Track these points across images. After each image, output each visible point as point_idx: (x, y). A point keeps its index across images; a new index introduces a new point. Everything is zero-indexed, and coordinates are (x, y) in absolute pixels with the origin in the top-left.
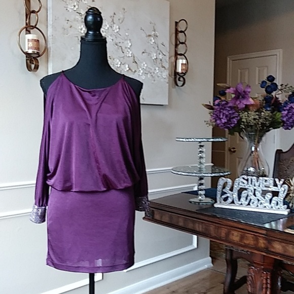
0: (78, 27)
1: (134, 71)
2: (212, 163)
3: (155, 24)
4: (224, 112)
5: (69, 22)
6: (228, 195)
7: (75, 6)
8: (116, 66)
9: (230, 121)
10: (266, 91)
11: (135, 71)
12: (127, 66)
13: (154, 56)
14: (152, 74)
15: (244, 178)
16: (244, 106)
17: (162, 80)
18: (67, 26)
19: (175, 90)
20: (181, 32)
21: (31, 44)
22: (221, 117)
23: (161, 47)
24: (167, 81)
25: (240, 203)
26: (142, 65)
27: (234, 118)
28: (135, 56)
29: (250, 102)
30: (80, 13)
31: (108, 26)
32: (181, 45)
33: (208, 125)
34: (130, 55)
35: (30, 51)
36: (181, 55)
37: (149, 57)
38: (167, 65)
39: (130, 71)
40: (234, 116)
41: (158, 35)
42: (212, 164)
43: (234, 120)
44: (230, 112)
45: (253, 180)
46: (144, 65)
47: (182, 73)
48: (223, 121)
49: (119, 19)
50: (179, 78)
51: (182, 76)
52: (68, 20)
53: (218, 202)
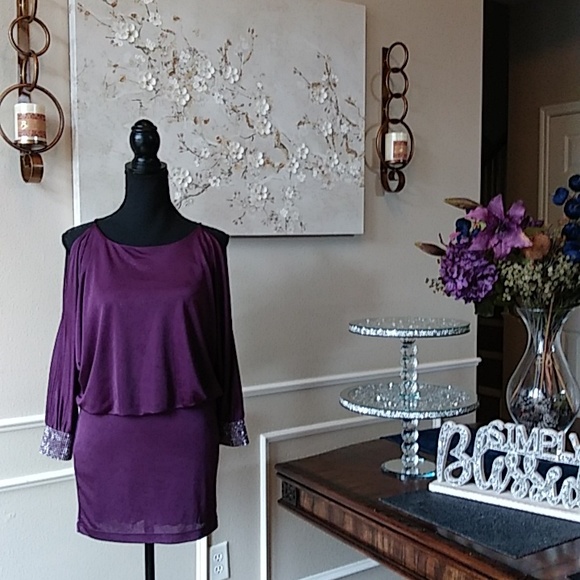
0: (141, 77)
1: (277, 164)
2: (478, 356)
3: (329, 59)
4: (462, 264)
5: (117, 69)
6: (462, 464)
7: (130, 34)
8: (234, 157)
9: (476, 285)
10: (566, 211)
11: (282, 166)
12: (261, 156)
13: (327, 130)
14: (323, 169)
15: (496, 428)
16: (509, 251)
17: (349, 181)
18: (113, 78)
19: (382, 201)
20: (396, 70)
21: (25, 125)
22: (455, 275)
23: (345, 108)
24: (361, 180)
25: (488, 484)
26: (299, 150)
27: (484, 277)
28: (280, 131)
29: (519, 241)
30: (143, 49)
31: (213, 71)
32: (394, 99)
33: (434, 288)
34: (268, 132)
35: (24, 140)
36: (395, 121)
37: (317, 131)
38: (360, 148)
39: (267, 165)
40: (486, 272)
41: (337, 81)
42: (479, 360)
43: (486, 282)
44: (476, 264)
45: (518, 434)
46: (302, 151)
47: (398, 162)
48: (460, 285)
49: (240, 55)
50: (392, 174)
51: (398, 170)
52: (115, 66)
53: (440, 479)
